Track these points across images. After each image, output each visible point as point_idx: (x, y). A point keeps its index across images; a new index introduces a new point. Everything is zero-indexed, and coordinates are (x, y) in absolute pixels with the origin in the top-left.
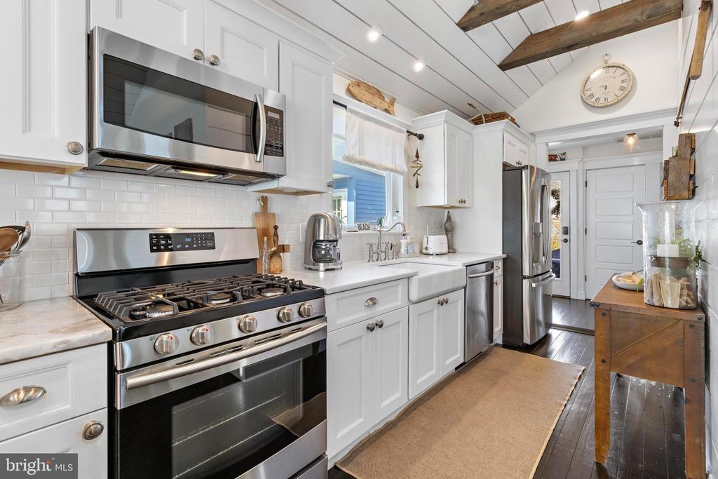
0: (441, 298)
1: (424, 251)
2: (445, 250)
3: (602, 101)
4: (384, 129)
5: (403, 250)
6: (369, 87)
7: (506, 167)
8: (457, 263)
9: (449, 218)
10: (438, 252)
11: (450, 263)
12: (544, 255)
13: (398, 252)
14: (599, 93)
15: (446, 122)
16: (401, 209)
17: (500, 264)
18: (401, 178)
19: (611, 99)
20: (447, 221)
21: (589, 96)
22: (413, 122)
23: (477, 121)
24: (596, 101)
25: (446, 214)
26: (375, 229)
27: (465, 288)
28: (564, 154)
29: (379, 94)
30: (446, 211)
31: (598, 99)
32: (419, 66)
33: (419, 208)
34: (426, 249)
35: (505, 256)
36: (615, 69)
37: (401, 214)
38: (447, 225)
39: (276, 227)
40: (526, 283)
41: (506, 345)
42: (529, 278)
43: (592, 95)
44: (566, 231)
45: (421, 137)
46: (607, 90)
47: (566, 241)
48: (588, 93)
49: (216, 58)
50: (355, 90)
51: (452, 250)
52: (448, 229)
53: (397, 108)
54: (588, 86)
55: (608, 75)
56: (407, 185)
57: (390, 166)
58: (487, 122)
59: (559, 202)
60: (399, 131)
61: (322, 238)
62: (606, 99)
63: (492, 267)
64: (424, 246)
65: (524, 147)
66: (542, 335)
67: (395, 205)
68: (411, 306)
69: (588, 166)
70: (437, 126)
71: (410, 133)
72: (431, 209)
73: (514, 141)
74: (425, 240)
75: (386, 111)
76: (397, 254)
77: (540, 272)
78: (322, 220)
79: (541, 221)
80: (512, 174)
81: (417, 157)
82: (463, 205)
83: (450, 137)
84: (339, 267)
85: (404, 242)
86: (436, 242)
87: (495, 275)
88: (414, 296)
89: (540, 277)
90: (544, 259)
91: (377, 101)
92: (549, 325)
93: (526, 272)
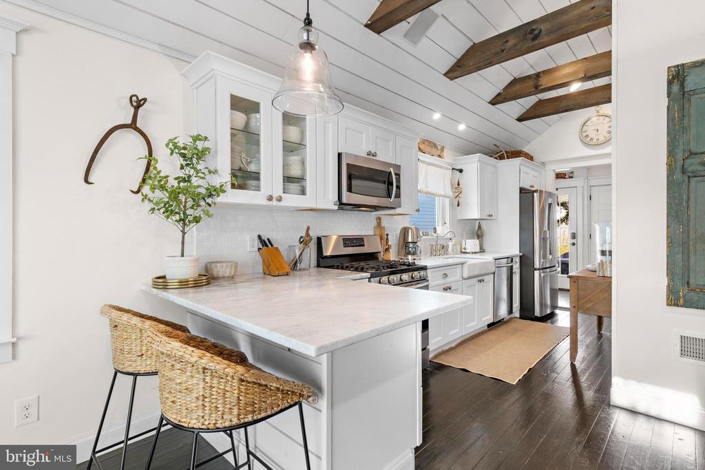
0: (480, 278)
1: (463, 250)
2: (478, 250)
3: (595, 140)
4: (438, 169)
5: (450, 249)
6: (430, 142)
7: (522, 190)
8: (488, 258)
9: (480, 227)
10: (474, 251)
11: (482, 257)
12: (550, 254)
13: (447, 250)
14: (592, 134)
15: (479, 161)
16: (448, 222)
17: (518, 260)
18: (447, 201)
19: (602, 139)
20: (478, 229)
21: (585, 137)
22: (455, 160)
23: (501, 158)
24: (590, 140)
25: (477, 224)
26: (432, 235)
27: (494, 273)
28: (572, 173)
29: (435, 146)
30: (478, 222)
31: (592, 139)
32: (462, 127)
33: (459, 220)
34: (465, 249)
35: (521, 254)
36: (603, 117)
37: (448, 225)
38: (479, 232)
39: (387, 235)
40: (537, 273)
41: (522, 317)
42: (539, 269)
43: (588, 135)
44: (574, 236)
45: (461, 171)
46: (599, 133)
47: (574, 244)
48: (585, 134)
49: (375, 153)
50: (422, 147)
51: (482, 250)
52: (479, 235)
53: (446, 153)
54: (584, 129)
55: (599, 121)
56: (451, 205)
57: (443, 193)
58: (508, 158)
59: (568, 212)
60: (447, 169)
61: (410, 241)
62: (598, 139)
63: (512, 262)
64: (463, 247)
65: (535, 173)
66: (549, 311)
67: (443, 218)
68: (464, 281)
69: (593, 182)
70: (473, 164)
71: (453, 169)
72: (466, 221)
73: (528, 170)
74: (464, 243)
75: (439, 156)
76: (446, 252)
77: (548, 266)
78: (410, 231)
79: (548, 229)
80: (526, 195)
81: (459, 185)
82: (491, 218)
83: (482, 172)
84: (418, 258)
85: (451, 244)
86: (472, 244)
87: (514, 267)
88: (466, 275)
89: (548, 270)
90: (551, 256)
91: (434, 151)
92: (554, 307)
93: (537, 265)
